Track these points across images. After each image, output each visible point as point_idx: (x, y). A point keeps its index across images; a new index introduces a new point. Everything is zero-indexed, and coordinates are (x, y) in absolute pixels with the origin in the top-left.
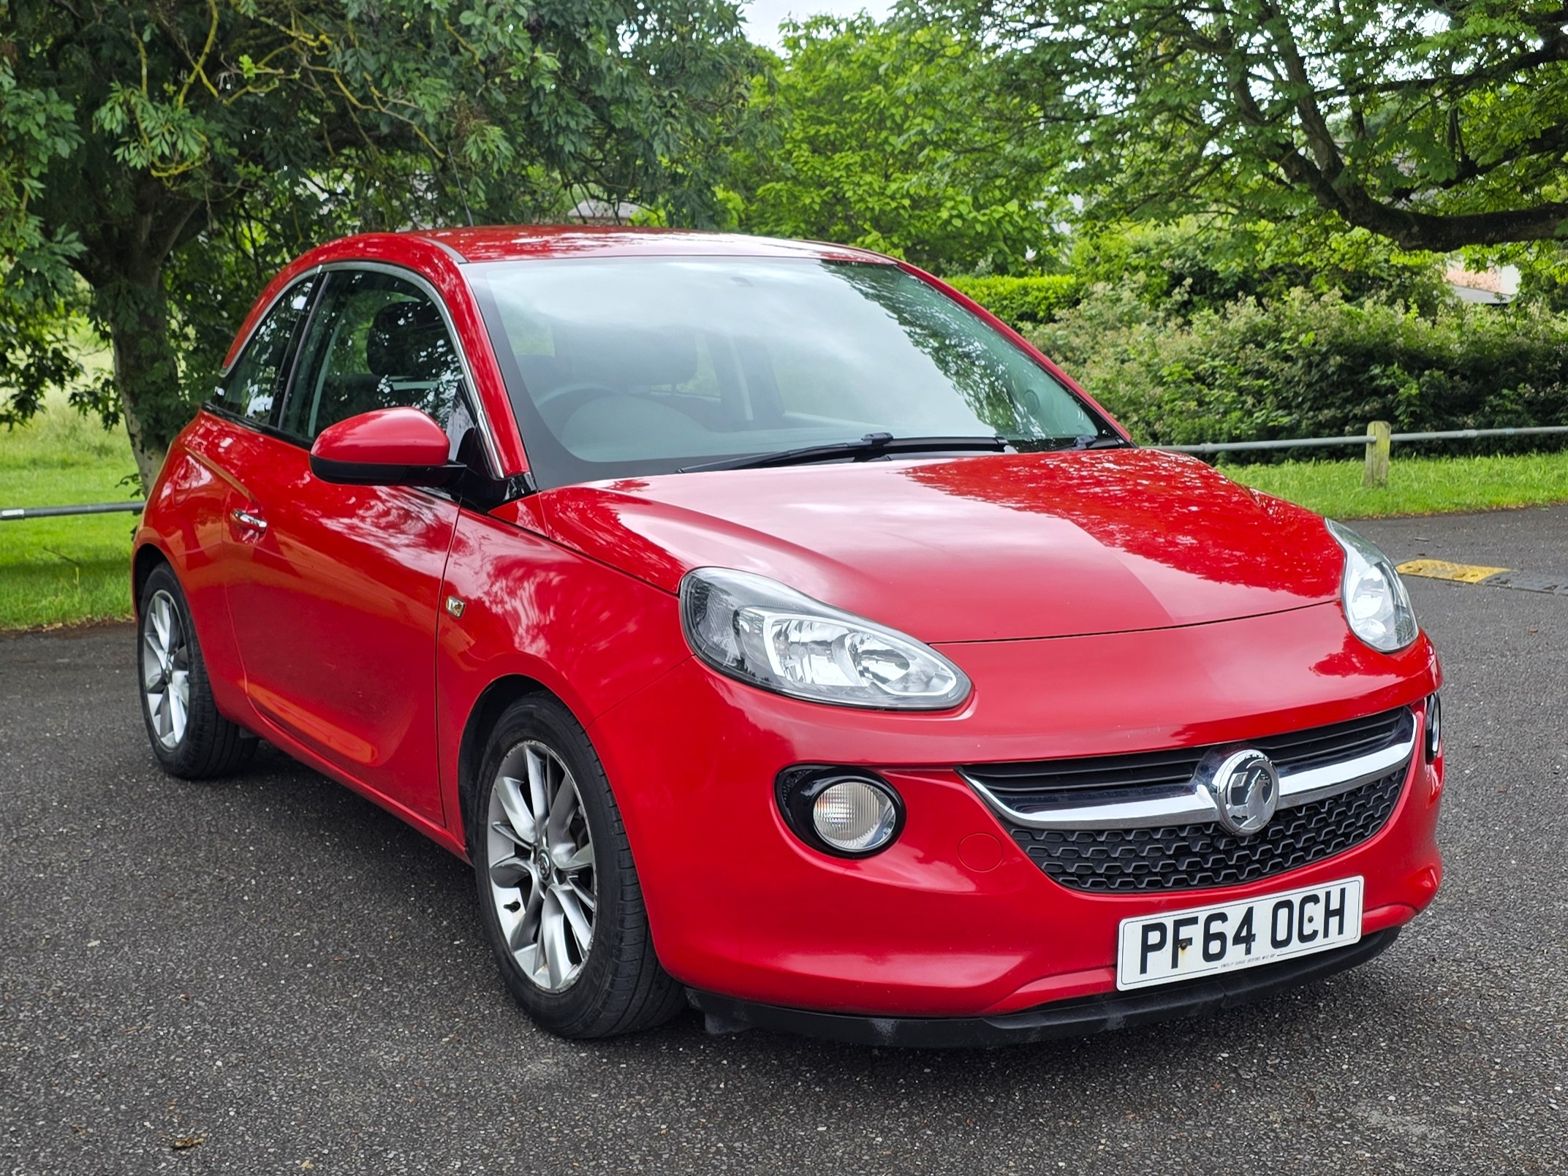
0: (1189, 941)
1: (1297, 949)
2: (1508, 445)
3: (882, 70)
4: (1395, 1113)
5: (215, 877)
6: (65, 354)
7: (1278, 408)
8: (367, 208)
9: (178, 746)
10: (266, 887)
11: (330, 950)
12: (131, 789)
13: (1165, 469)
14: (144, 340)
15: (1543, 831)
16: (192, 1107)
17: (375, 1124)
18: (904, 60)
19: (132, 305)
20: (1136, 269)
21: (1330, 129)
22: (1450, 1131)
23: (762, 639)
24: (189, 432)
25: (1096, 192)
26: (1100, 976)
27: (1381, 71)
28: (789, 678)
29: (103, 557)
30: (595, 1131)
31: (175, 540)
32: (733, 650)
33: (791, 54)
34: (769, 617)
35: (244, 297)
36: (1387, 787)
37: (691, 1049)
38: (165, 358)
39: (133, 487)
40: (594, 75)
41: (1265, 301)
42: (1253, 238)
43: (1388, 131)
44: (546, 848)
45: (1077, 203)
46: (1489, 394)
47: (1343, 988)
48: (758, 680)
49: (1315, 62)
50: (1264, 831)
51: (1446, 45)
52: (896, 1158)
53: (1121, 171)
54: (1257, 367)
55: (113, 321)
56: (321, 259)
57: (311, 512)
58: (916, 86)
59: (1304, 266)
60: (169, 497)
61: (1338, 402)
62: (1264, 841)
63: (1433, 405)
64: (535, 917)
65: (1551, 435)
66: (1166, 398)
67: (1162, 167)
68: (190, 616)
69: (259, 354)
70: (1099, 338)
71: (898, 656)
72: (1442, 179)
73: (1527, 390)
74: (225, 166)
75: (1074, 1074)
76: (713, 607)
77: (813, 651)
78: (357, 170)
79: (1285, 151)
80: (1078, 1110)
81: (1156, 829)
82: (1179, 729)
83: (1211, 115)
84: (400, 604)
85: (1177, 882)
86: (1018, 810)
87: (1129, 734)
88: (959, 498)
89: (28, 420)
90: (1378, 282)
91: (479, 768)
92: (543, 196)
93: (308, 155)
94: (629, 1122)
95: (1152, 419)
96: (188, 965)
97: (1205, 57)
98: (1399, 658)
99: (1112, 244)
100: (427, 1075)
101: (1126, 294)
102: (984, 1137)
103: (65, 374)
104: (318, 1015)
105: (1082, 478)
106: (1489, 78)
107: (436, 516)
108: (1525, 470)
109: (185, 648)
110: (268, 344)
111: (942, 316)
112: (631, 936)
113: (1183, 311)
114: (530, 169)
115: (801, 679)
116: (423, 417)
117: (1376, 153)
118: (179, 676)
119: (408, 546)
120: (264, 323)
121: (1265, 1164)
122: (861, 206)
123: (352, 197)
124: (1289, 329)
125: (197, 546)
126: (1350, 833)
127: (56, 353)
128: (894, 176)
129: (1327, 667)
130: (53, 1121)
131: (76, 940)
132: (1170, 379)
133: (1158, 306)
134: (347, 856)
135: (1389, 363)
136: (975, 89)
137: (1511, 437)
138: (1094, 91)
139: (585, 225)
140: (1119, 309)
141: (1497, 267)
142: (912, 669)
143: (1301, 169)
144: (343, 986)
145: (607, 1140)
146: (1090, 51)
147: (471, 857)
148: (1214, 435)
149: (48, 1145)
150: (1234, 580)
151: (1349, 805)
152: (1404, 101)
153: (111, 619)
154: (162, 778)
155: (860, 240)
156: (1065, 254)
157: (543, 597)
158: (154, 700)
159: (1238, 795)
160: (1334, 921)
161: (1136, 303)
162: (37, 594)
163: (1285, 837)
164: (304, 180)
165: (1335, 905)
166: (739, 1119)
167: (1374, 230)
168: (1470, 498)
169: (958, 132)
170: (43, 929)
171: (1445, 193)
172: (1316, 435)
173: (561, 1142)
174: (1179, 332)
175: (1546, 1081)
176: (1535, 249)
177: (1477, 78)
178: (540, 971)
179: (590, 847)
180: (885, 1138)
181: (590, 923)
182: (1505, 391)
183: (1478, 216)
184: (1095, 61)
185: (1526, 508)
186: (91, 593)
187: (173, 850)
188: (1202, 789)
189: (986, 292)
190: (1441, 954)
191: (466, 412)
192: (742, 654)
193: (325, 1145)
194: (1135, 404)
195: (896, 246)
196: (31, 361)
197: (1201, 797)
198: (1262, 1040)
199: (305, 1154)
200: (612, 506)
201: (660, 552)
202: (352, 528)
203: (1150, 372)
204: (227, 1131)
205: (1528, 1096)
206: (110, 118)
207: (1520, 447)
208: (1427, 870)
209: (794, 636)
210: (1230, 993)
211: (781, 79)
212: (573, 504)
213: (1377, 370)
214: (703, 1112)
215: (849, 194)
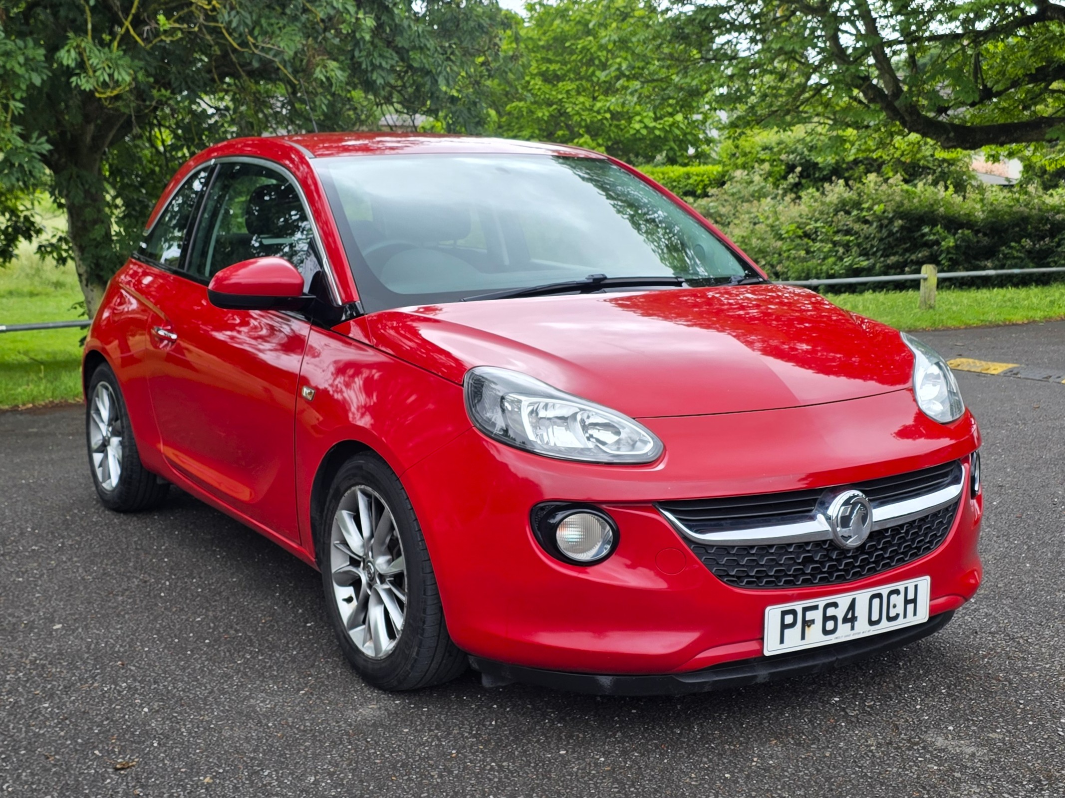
0: (813, 621)
1: (885, 627)
2: (1015, 280)
3: (591, 26)
4: (953, 739)
5: (141, 580)
6: (32, 219)
7: (860, 255)
8: (241, 119)
9: (114, 489)
10: (176, 586)
11: (221, 630)
12: (81, 519)
13: (786, 298)
14: (88, 209)
15: (1048, 544)
16: (128, 740)
17: (254, 751)
18: (606, 19)
19: (80, 186)
20: (763, 161)
21: (893, 66)
22: (991, 750)
23: (520, 415)
24: (122, 273)
25: (736, 108)
26: (752, 646)
27: (928, 28)
28: (539, 442)
29: (59, 358)
30: (407, 755)
31: (113, 348)
32: (500, 422)
33: (529, 15)
34: (525, 400)
35: (157, 179)
36: (945, 515)
37: (471, 697)
38: (103, 222)
39: (80, 310)
40: (397, 29)
41: (850, 183)
42: (842, 140)
43: (932, 68)
44: (371, 559)
45: (723, 116)
46: (1002, 246)
47: (916, 653)
48: (518, 443)
49: (883, 21)
50: (863, 546)
51: (972, 10)
52: (614, 772)
53: (753, 94)
54: (845, 228)
55: (67, 197)
56: (213, 155)
57: (204, 327)
58: (615, 37)
59: (876, 160)
60: (108, 318)
61: (900, 251)
62: (863, 553)
63: (964, 253)
64: (364, 606)
65: (1044, 274)
66: (784, 248)
67: (780, 92)
68: (123, 400)
69: (170, 220)
70: (739, 208)
71: (613, 426)
72: (970, 101)
73: (1027, 243)
74: (144, 91)
75: (734, 713)
76: (486, 392)
77: (555, 423)
78: (235, 94)
79: (864, 82)
80: (738, 738)
81: (790, 545)
82: (803, 476)
83: (813, 56)
84: (266, 390)
85: (804, 581)
86: (696, 532)
87: (771, 480)
88: (646, 318)
89: (7, 264)
90: (926, 170)
91: (325, 503)
92: (362, 111)
93: (201, 83)
94: (430, 749)
95: (775, 263)
96: (124, 641)
97: (810, 17)
98: (952, 427)
99: (747, 144)
100: (290, 716)
101: (757, 178)
102: (674, 757)
103: (32, 233)
104: (213, 675)
105: (731, 304)
106: (1000, 33)
107: (292, 330)
108: (1028, 297)
109: (119, 422)
110: (177, 212)
111: (636, 193)
112: (431, 619)
113: (795, 190)
114: (353, 93)
115: (547, 443)
116: (284, 262)
117: (925, 83)
118: (115, 441)
119: (271, 350)
120: (174, 198)
121: (866, 775)
122: (576, 118)
123: (231, 112)
124: (867, 202)
125: (129, 351)
126: (921, 547)
127: (26, 218)
128: (599, 98)
129: (905, 433)
130: (30, 750)
131: (45, 624)
132: (786, 235)
133: (778, 186)
134: (232, 565)
135: (934, 225)
136: (654, 38)
137: (1017, 275)
138: (734, 41)
139: (392, 131)
140: (752, 188)
141: (1006, 160)
142: (623, 435)
143: (875, 94)
144: (231, 655)
145: (415, 761)
146: (732, 14)
147: (319, 566)
148: (817, 274)
149: (28, 767)
150: (837, 373)
151: (920, 527)
152: (943, 48)
153: (66, 401)
154: (103, 511)
155: (576, 141)
156: (715, 151)
157: (369, 387)
158: (98, 457)
159: (845, 521)
160: (910, 607)
161: (763, 184)
162: (14, 384)
163: (877, 550)
164: (198, 100)
165: (911, 596)
166: (506, 746)
167: (924, 135)
168: (991, 317)
169: (643, 69)
170: (22, 617)
171: (971, 110)
172: (886, 274)
173: (384, 763)
174: (792, 204)
175: (1055, 715)
176: (1032, 148)
177: (993, 32)
178: (367, 644)
179: (402, 559)
180: (606, 759)
181: (402, 610)
182: (1013, 244)
183: (994, 126)
184: (735, 20)
185: (1029, 323)
186: (52, 383)
187: (111, 561)
188: (820, 517)
189: (661, 176)
190: (981, 628)
191: (314, 259)
192: (507, 426)
193: (219, 767)
194: (763, 252)
195: (599, 145)
196: (9, 224)
197: (820, 523)
198: (862, 689)
199: (206, 772)
200: (415, 324)
201: (448, 354)
202: (232, 338)
203: (773, 231)
204: (152, 757)
205: (1043, 726)
206: (67, 57)
207: (1024, 281)
208: (973, 572)
209: (542, 413)
210: (840, 657)
211: (522, 33)
212: (389, 323)
213: (926, 230)
214: (480, 742)
215: (569, 110)
